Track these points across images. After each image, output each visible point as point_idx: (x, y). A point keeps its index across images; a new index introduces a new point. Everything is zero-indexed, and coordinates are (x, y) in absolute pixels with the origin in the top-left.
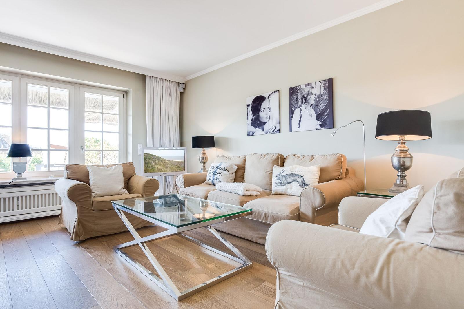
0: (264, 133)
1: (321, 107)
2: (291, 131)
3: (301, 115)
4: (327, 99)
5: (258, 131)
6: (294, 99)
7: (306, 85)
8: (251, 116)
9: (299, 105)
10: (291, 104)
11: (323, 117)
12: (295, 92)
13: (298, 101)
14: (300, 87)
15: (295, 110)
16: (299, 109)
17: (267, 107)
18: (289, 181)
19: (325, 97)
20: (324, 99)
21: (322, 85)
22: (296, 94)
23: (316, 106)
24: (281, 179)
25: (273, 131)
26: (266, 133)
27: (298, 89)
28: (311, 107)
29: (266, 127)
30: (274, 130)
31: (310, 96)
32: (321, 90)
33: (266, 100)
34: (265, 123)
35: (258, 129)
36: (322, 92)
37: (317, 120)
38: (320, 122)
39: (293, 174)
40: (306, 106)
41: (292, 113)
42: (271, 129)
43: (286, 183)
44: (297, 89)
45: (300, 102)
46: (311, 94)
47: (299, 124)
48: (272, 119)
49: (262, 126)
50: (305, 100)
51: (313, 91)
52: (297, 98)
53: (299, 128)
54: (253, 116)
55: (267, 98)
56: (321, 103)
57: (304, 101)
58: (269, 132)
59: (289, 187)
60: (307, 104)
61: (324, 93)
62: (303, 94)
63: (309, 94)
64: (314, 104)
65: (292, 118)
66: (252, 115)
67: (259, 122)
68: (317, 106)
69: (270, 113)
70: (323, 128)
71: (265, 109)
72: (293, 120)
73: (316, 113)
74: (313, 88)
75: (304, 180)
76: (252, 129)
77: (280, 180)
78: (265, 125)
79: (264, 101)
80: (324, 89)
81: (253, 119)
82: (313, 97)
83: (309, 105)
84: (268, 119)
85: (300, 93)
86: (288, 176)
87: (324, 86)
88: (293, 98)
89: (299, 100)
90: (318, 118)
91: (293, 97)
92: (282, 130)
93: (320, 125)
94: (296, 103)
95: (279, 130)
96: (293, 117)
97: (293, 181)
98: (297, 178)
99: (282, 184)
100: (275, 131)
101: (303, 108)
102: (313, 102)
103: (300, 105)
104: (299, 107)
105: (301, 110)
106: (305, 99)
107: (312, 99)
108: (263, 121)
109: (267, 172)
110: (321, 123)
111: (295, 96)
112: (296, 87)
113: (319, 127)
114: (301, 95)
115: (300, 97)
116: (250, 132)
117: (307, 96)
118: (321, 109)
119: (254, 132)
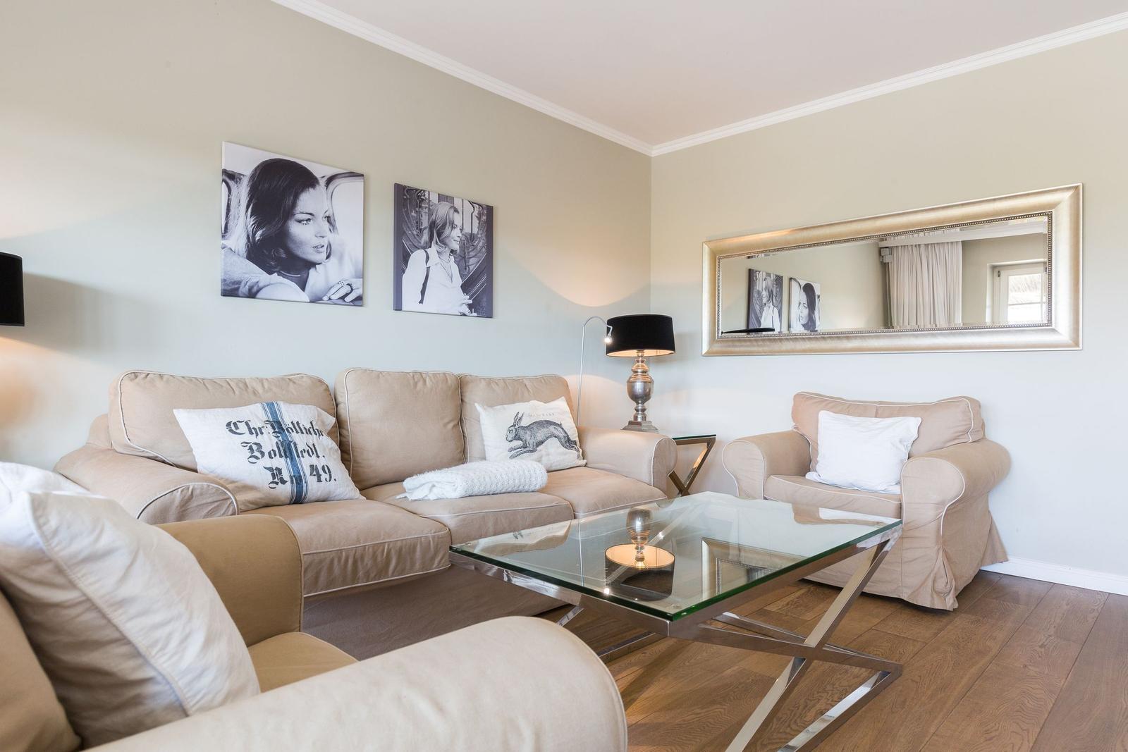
0: (304, 296)
1: (473, 264)
2: (398, 306)
3: (428, 269)
4: (484, 250)
5: (281, 286)
6: (410, 222)
7: (442, 198)
8: (243, 223)
9: (423, 241)
10: (399, 233)
11: (476, 288)
12: (414, 203)
13: (421, 229)
14: (427, 194)
15: (412, 252)
16: (421, 252)
17: (322, 214)
18: (539, 439)
19: (481, 244)
20: (479, 248)
21: (476, 213)
22: (417, 209)
23: (462, 260)
24: (521, 437)
25: (343, 298)
26: (316, 300)
27: (423, 200)
28: (452, 258)
29: (316, 278)
30: (347, 295)
31: (450, 229)
32: (473, 224)
33: (317, 187)
34: (313, 265)
35: (281, 279)
36: (475, 231)
37: (464, 293)
38: (470, 299)
39: (542, 422)
40: (439, 250)
41: (402, 258)
42: (333, 290)
43: (535, 444)
44: (419, 197)
45: (425, 237)
46: (453, 226)
47: (423, 292)
48: (341, 258)
49: (297, 271)
50: (439, 235)
51: (457, 219)
52: (419, 223)
53: (421, 302)
54: (258, 225)
55: (322, 182)
56: (472, 254)
57: (435, 235)
58: (325, 298)
59: (543, 453)
60: (442, 247)
61: (478, 234)
62: (434, 217)
63: (448, 224)
64: (458, 252)
65: (404, 272)
66: (251, 221)
67: (284, 256)
68: (464, 258)
69: (330, 237)
70: (476, 314)
71: (311, 214)
72: (405, 277)
73: (462, 276)
74: (456, 211)
75: (565, 433)
76: (253, 273)
77: (520, 439)
78: (312, 271)
79: (311, 190)
80: (479, 223)
81: (258, 237)
82: (456, 233)
83: (448, 252)
84: (325, 255)
85: (427, 210)
86: (535, 428)
87: (479, 218)
88: (408, 217)
89: (424, 229)
90: (466, 288)
91: (408, 215)
92: (368, 299)
93: (470, 306)
94: (415, 233)
95: (360, 298)
96: (407, 271)
97: (547, 438)
98: (552, 428)
99: (528, 449)
100: (348, 299)
101: (433, 251)
102: (456, 246)
103: (426, 243)
104: (424, 248)
105: (428, 258)
106: (437, 231)
107: (455, 237)
108: (304, 256)
109: (445, 425)
110: (471, 302)
111: (413, 214)
112: (417, 190)
113: (466, 310)
114: (429, 219)
115: (425, 223)
116: (239, 283)
117: (444, 226)
118: (471, 267)
119: (261, 285)
